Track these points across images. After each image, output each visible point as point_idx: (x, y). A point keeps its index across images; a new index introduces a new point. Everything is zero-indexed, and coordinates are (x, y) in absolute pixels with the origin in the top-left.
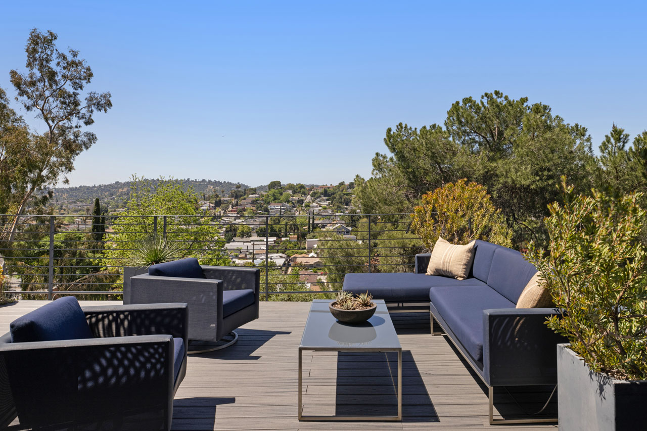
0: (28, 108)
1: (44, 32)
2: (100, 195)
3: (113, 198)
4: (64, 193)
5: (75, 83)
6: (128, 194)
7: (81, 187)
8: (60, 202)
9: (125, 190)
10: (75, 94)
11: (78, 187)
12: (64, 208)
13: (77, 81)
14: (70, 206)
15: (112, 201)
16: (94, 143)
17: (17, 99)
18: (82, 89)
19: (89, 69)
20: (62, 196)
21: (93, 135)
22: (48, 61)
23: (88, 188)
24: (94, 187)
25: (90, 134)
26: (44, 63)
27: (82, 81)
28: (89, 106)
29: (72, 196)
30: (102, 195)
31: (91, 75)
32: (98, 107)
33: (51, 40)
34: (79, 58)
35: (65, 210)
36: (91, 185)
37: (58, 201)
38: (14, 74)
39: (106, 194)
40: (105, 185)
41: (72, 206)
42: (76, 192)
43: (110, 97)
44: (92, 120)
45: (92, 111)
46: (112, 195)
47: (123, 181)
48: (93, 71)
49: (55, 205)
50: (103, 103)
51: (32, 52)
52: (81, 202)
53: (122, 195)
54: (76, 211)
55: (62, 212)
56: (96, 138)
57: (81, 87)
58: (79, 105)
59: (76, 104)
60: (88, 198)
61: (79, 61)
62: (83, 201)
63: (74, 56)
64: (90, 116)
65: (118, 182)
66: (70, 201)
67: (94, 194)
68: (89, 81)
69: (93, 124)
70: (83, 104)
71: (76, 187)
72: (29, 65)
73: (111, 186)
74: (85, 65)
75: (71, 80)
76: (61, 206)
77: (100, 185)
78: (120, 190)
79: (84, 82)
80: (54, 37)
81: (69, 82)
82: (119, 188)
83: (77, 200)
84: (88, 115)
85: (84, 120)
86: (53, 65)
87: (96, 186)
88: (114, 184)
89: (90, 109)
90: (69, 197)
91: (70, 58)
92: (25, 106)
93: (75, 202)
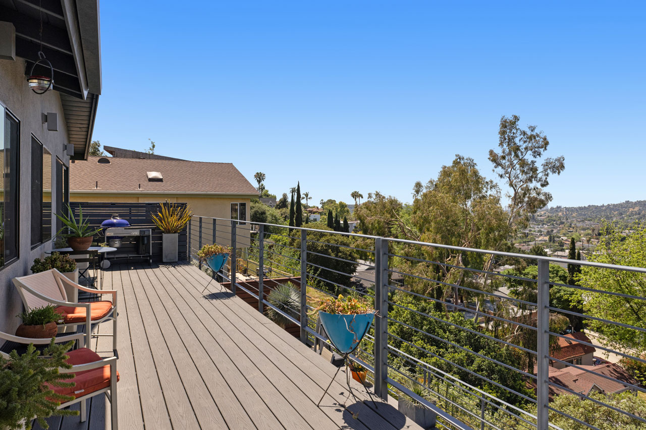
0: (501, 176)
1: (510, 117)
2: (608, 214)
3: (623, 217)
4: (574, 212)
5: (535, 152)
6: (639, 214)
7: (589, 206)
8: (569, 220)
9: (636, 209)
10: (533, 162)
11: (587, 206)
12: (573, 226)
13: (536, 149)
14: (578, 224)
15: (621, 220)
16: (551, 201)
17: (493, 171)
18: (540, 156)
19: (545, 139)
20: (572, 214)
21: (549, 195)
22: (513, 138)
23: (596, 207)
24: (603, 206)
25: (546, 193)
26: (511, 140)
27: (540, 149)
28: (546, 170)
29: (581, 214)
30: (610, 214)
31: (547, 144)
32: (553, 170)
33: (515, 122)
34: (537, 131)
35: (573, 228)
36: (599, 204)
37: (567, 219)
38: (491, 152)
39: (615, 213)
40: (614, 204)
41: (580, 225)
42: (585, 211)
43: (563, 160)
44: (547, 182)
45: (547, 175)
46: (621, 214)
47: (634, 200)
48: (549, 139)
49: (565, 223)
50: (558, 167)
51: (503, 133)
52: (589, 221)
53: (632, 214)
54: (584, 229)
55: (571, 229)
56: (551, 197)
57: (539, 155)
58: (537, 170)
59: (534, 170)
60: (596, 217)
61: (536, 133)
62: (591, 220)
63: (532, 131)
64: (546, 178)
65: (628, 201)
66: (579, 220)
67: (603, 213)
68: (546, 149)
69: (548, 185)
70: (540, 169)
71: (585, 207)
72: (501, 144)
73: (621, 205)
74: (542, 135)
75: (531, 150)
76: (570, 224)
77: (609, 205)
78: (631, 210)
79: (542, 150)
80: (516, 118)
81: (530, 152)
82: (630, 207)
83: (586, 219)
84: (544, 178)
85: (541, 182)
86: (517, 140)
87: (605, 205)
88: (623, 203)
89: (546, 173)
90: (578, 215)
91: (529, 133)
92: (499, 175)
93: (583, 221)
